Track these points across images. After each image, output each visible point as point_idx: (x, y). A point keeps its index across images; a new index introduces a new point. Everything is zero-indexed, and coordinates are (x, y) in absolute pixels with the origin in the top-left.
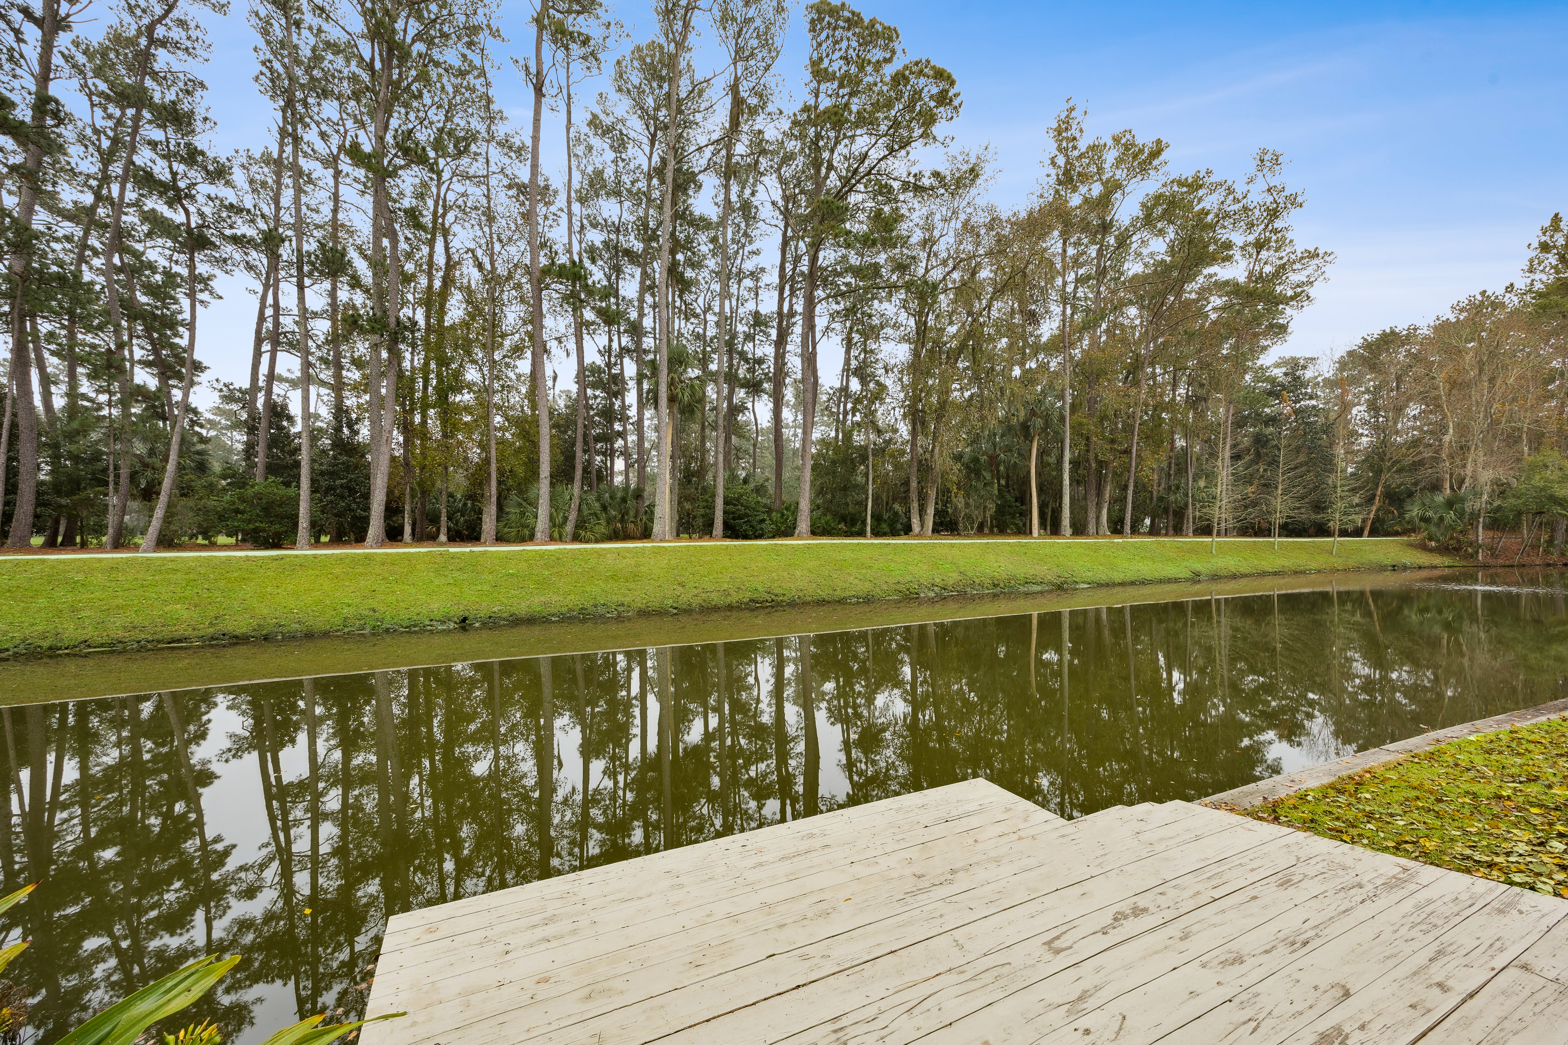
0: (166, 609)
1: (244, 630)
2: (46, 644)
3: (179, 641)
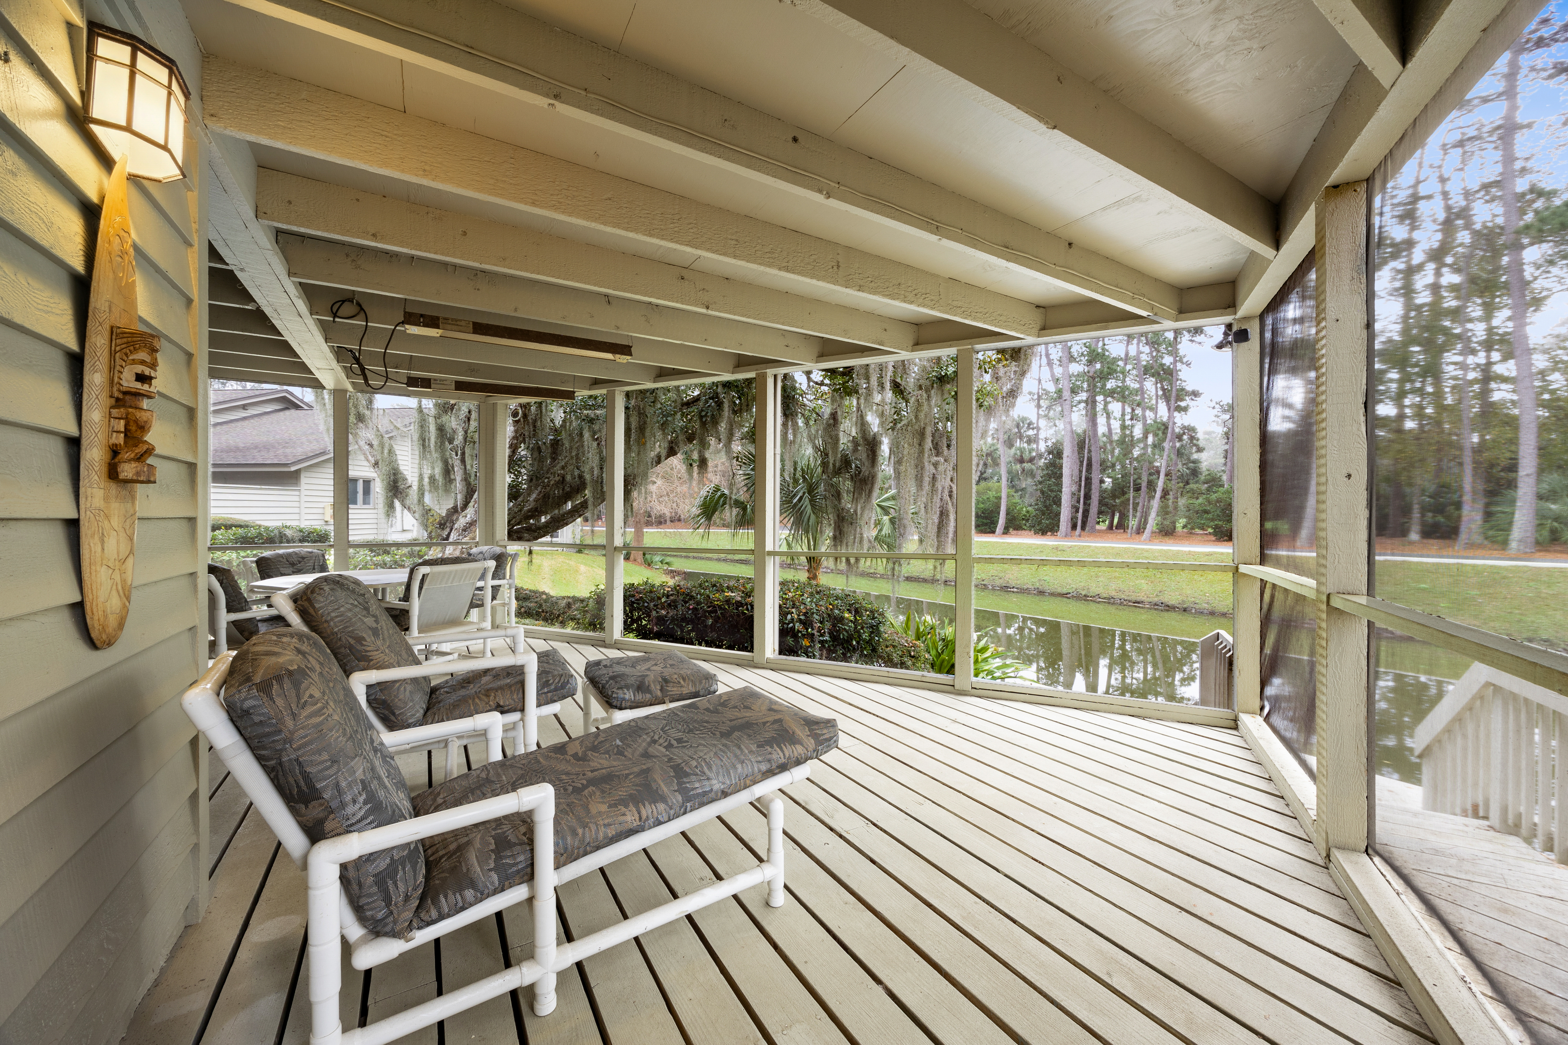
0: (1137, 582)
1: (1173, 603)
2: (1084, 593)
3: (1138, 603)
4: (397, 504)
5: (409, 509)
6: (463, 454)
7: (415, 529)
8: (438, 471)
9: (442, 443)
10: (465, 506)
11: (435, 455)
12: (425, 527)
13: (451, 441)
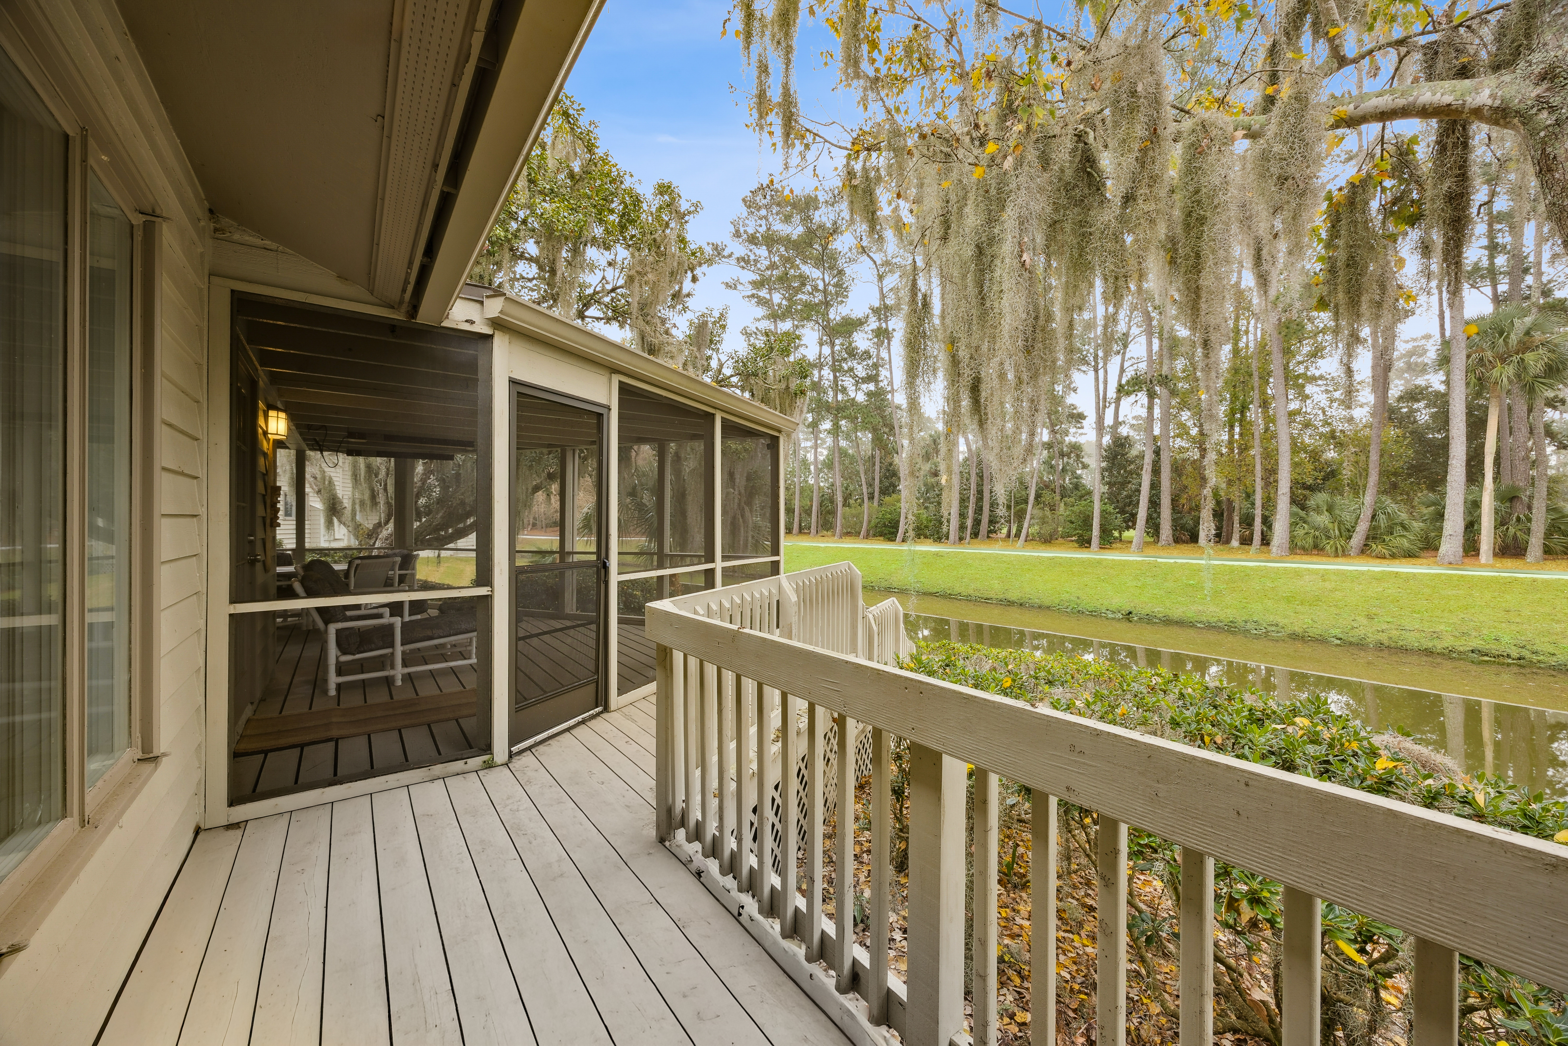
4: (335, 520)
5: (344, 524)
6: (386, 485)
7: (346, 538)
8: (367, 496)
9: (370, 476)
10: (387, 523)
11: (364, 485)
12: (357, 537)
13: (376, 475)
